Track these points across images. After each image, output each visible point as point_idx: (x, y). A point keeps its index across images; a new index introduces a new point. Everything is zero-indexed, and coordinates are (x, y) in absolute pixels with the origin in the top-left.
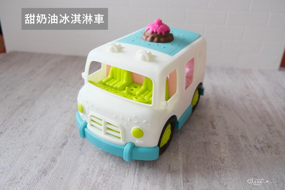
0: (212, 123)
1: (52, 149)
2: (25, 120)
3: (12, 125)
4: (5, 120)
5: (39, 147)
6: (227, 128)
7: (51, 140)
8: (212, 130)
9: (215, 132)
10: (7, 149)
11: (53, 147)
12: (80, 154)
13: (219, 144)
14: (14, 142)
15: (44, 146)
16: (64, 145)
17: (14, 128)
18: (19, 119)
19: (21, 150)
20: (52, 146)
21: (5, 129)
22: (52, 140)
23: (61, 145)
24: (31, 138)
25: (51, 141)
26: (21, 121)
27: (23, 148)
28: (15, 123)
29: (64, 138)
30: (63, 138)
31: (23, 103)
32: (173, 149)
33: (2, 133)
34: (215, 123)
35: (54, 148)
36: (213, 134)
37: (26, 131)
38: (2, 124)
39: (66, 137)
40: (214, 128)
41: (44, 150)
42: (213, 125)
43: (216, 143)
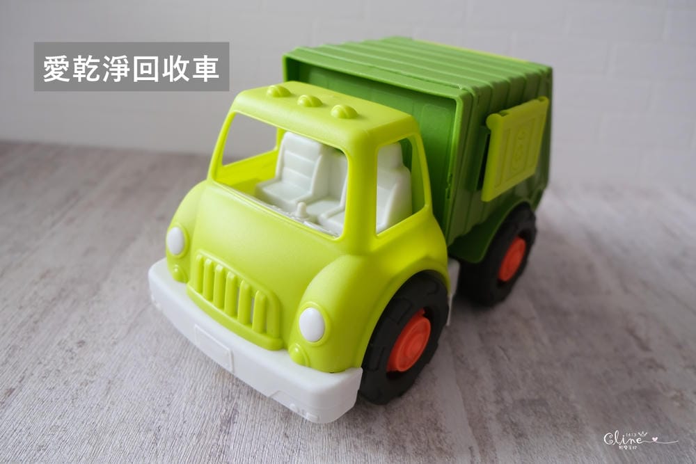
0: (631, 332)
1: (194, 438)
2: (81, 343)
3: (40, 363)
4: (14, 348)
5: (150, 435)
6: (679, 346)
7: (183, 410)
8: (642, 355)
9: (652, 360)
10: (40, 448)
11: (197, 431)
12: (290, 452)
13: (682, 395)
14: (59, 423)
15: (163, 433)
16: (229, 421)
17: (49, 372)
18: (59, 344)
19: (90, 448)
20: (191, 431)
21: (18, 378)
22: (185, 409)
23: (218, 422)
24: (113, 403)
25: (184, 412)
26: (67, 348)
27: (94, 441)
28: (49, 357)
29: (223, 400)
30: (220, 400)
31: (63, 290)
32: (562, 416)
33: (11, 391)
34: (641, 334)
35: (200, 434)
36: (650, 367)
37: (92, 382)
38: (7, 362)
39: (228, 397)
40: (645, 348)
41: (169, 444)
42: (637, 338)
43: (673, 393)
